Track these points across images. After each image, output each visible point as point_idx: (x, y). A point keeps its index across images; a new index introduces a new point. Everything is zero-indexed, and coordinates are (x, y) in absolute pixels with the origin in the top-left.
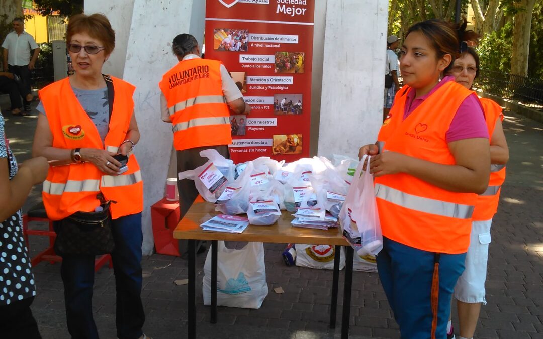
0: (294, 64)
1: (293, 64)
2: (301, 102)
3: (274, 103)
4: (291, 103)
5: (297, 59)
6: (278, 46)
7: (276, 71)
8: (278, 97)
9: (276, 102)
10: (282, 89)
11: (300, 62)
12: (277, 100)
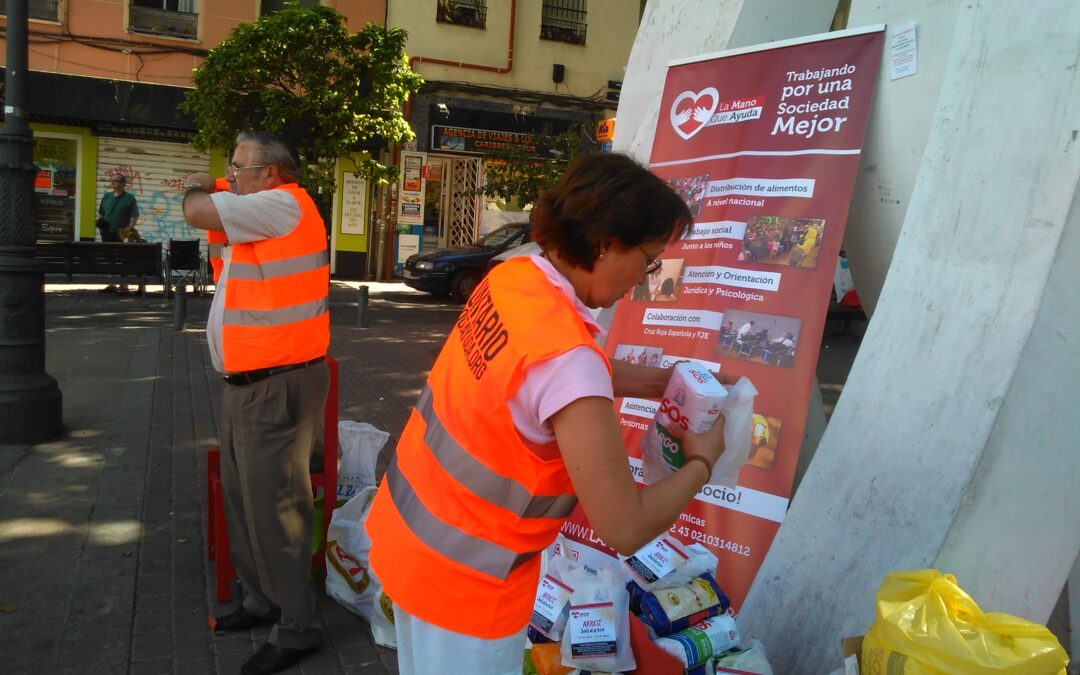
0: (791, 244)
1: (787, 246)
2: (795, 339)
3: (722, 328)
4: (764, 335)
5: (800, 233)
6: (760, 204)
7: (741, 257)
8: (735, 316)
9: (726, 325)
10: (748, 299)
11: (810, 241)
12: (731, 323)
